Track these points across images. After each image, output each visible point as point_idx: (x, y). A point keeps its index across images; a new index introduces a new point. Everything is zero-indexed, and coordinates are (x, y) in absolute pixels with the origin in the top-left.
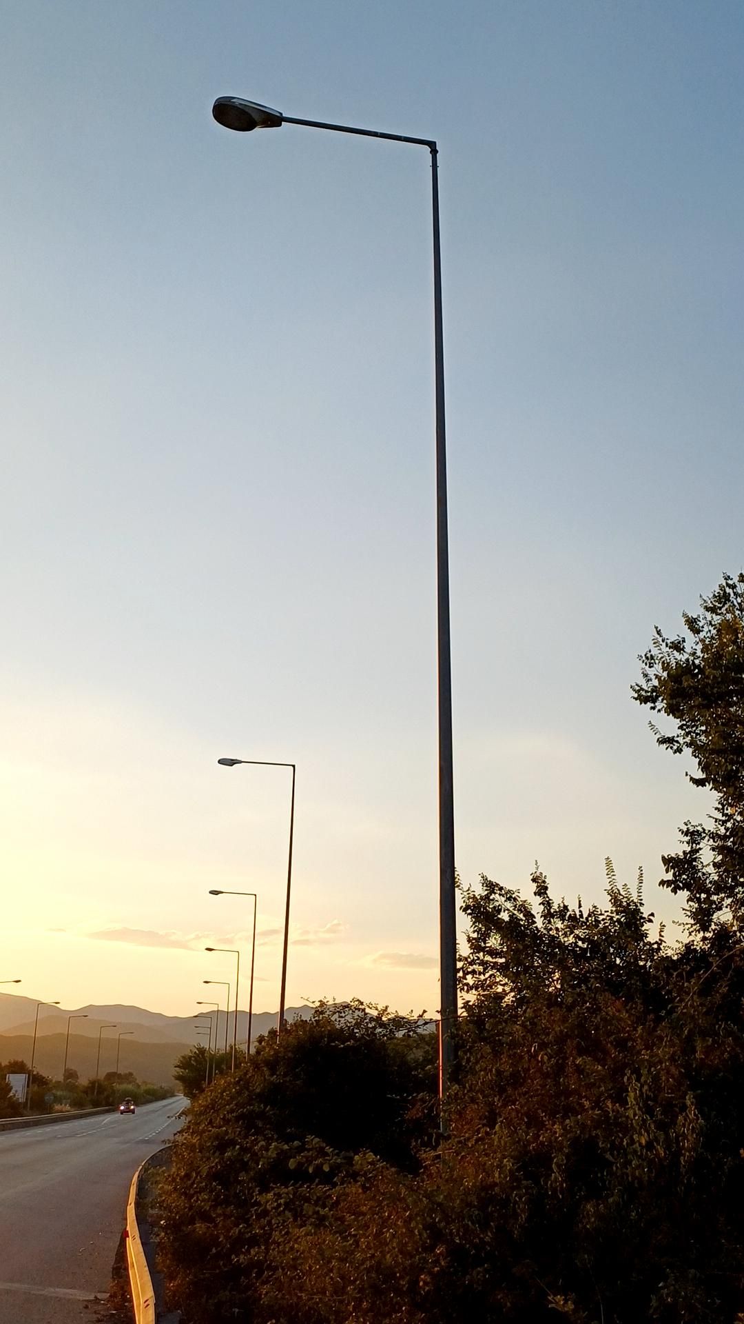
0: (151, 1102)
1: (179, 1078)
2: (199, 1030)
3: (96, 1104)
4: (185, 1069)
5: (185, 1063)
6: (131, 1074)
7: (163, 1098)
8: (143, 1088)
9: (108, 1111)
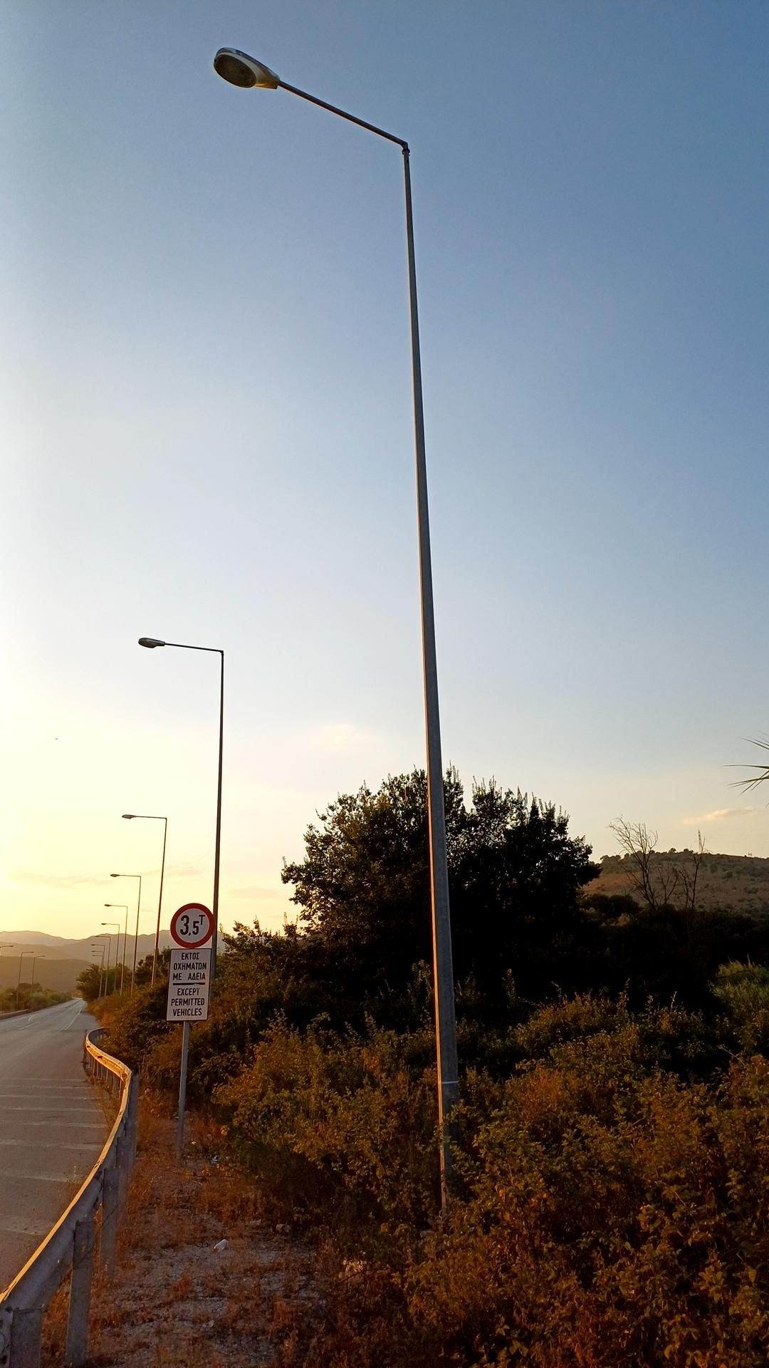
0: (53, 1005)
1: (80, 988)
2: (94, 953)
3: (18, 1008)
4: (84, 982)
5: (84, 978)
6: (38, 984)
7: (64, 1001)
8: (50, 994)
9: (27, 1012)
